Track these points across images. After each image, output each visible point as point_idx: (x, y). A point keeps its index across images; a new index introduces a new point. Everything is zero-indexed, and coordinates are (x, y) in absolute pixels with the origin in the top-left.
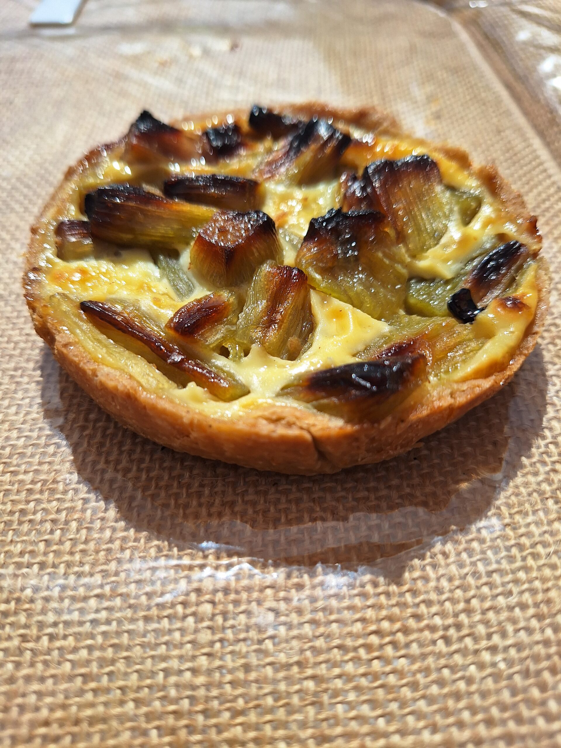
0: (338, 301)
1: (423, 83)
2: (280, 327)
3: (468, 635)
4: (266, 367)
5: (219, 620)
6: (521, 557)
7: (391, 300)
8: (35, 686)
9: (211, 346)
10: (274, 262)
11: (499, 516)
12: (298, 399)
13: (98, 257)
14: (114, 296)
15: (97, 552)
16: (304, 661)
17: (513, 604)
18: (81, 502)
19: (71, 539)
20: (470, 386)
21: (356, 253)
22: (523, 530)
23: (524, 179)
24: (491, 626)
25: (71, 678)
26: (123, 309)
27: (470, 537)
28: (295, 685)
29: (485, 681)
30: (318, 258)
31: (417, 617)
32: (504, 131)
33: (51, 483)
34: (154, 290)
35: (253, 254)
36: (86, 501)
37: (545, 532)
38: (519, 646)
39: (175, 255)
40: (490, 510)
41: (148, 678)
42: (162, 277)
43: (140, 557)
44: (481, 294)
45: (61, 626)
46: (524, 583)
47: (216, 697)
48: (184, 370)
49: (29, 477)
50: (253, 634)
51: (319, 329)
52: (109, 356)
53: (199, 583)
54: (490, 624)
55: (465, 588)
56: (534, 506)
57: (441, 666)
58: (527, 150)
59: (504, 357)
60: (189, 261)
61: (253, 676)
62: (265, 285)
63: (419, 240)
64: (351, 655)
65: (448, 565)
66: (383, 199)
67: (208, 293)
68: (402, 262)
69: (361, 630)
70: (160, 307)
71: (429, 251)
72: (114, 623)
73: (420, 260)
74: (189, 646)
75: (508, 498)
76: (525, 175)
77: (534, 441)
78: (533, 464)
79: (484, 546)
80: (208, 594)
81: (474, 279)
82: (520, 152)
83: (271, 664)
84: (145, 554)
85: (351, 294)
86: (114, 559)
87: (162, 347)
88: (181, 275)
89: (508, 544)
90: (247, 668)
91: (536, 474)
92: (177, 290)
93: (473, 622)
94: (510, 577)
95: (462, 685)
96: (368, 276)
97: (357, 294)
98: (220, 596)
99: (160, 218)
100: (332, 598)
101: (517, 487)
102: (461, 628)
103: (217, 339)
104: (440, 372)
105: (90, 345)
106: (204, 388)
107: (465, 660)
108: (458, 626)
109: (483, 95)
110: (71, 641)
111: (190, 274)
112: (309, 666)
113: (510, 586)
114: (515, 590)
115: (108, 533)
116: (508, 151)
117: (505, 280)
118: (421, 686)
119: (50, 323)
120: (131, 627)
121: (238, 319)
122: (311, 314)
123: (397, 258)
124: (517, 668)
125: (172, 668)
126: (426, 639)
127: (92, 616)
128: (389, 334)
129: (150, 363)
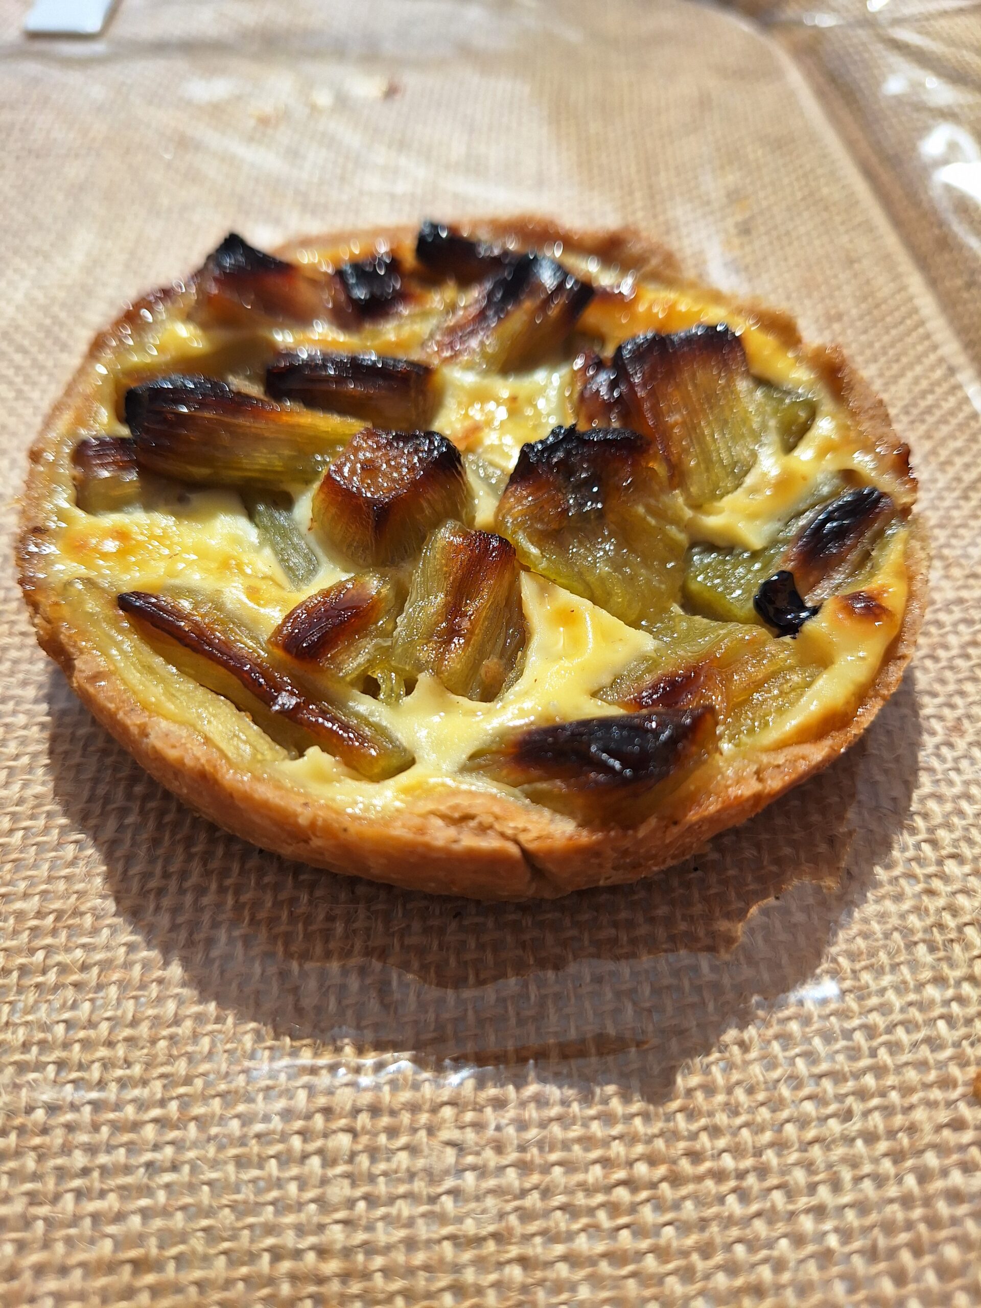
0: (568, 592)
1: (722, 167)
2: (467, 643)
3: (777, 1187)
4: (442, 714)
5: (364, 1161)
6: (870, 1048)
7: (659, 588)
8: (52, 1284)
9: (348, 679)
10: (459, 523)
11: (835, 974)
12: (496, 779)
13: (149, 507)
14: (177, 582)
15: (153, 1042)
16: (505, 1233)
17: (853, 1134)
18: (123, 950)
19: (108, 1019)
20: (789, 757)
21: (599, 506)
22: (874, 1001)
23: (891, 352)
24: (816, 1173)
25: (111, 1267)
26: (193, 609)
27: (787, 1013)
28: (491, 1273)
29: (802, 1266)
30: (535, 514)
31: (695, 1156)
32: (858, 260)
33: (70, 917)
34: (248, 571)
35: (422, 510)
36: (131, 947)
37: (910, 1004)
38: (862, 1207)
39: (285, 502)
40: (819, 965)
41: (243, 1264)
42: (262, 544)
43: (225, 1051)
44: (811, 579)
45: (96, 1174)
46: (872, 1096)
47: (357, 1296)
48: (301, 723)
49: (33, 904)
50: (419, 1186)
51: (535, 643)
52: (170, 700)
53: (329, 1097)
54: (813, 1168)
55: (775, 1105)
56: (893, 957)
57: (731, 1239)
58: (898, 297)
59: (848, 703)
60: (310, 515)
61: (419, 1258)
62: (442, 566)
63: (708, 479)
64: (584, 1221)
65: (747, 1063)
66: (647, 405)
67: (344, 577)
68: (676, 521)
69: (601, 1179)
70: (258, 604)
71: (725, 499)
72: (186, 1169)
73: (708, 513)
74: (313, 1207)
75: (851, 940)
76: (892, 344)
77: (895, 837)
78: (894, 880)
79: (807, 1030)
80: (345, 1117)
81: (800, 553)
82: (885, 301)
83: (451, 1238)
84: (234, 1045)
85: (590, 579)
86: (182, 1055)
87: (261, 680)
88: (295, 540)
89: (849, 1025)
90: (411, 1244)
91: (899, 898)
92: (290, 570)
93: (786, 1165)
94: (850, 1085)
95: (766, 1273)
96: (618, 547)
97: (602, 580)
98: (364, 1119)
99: (259, 438)
100: (554, 1123)
101: (866, 921)
102: (765, 1175)
103: (359, 665)
104: (741, 732)
105: (135, 677)
106: (334, 756)
107: (773, 1230)
108: (762, 1172)
109: (825, 191)
110: (112, 1202)
111: (311, 539)
112: (514, 1240)
113: (850, 1100)
114: (858, 1107)
115: (171, 1007)
116: (865, 298)
117: (853, 556)
118: (699, 1275)
119: (66, 633)
120: (214, 1175)
121: (395, 627)
122: (522, 616)
123: (670, 513)
124: (857, 1245)
125: (283, 1247)
126: (708, 1194)
127: (148, 1156)
128: (654, 655)
129: (240, 709)
